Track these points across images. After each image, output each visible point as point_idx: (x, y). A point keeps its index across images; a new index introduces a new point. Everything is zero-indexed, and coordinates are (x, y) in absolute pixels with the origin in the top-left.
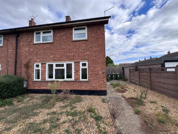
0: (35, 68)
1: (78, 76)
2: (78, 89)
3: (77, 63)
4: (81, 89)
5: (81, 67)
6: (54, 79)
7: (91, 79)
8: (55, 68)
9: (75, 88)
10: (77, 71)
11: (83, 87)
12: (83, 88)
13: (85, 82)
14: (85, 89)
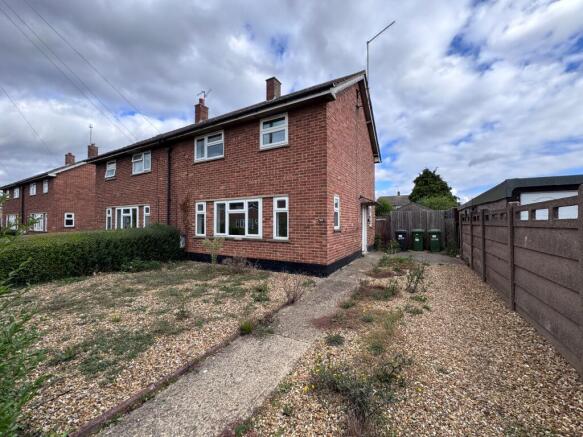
0: (198, 212)
1: (268, 230)
2: (268, 258)
3: (268, 201)
4: (275, 258)
5: (276, 209)
6: (227, 234)
7: (295, 236)
8: (228, 211)
9: (263, 256)
10: (267, 219)
11: (278, 254)
12: (278, 256)
13: (283, 242)
14: (281, 259)
